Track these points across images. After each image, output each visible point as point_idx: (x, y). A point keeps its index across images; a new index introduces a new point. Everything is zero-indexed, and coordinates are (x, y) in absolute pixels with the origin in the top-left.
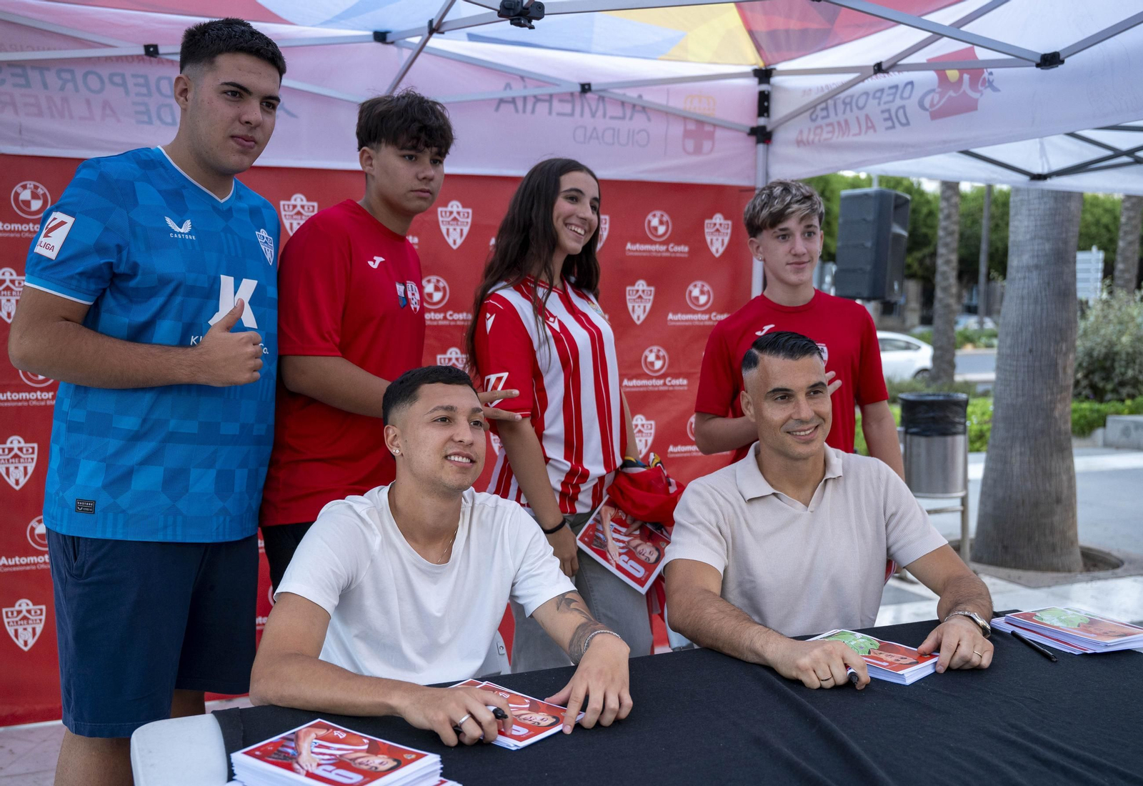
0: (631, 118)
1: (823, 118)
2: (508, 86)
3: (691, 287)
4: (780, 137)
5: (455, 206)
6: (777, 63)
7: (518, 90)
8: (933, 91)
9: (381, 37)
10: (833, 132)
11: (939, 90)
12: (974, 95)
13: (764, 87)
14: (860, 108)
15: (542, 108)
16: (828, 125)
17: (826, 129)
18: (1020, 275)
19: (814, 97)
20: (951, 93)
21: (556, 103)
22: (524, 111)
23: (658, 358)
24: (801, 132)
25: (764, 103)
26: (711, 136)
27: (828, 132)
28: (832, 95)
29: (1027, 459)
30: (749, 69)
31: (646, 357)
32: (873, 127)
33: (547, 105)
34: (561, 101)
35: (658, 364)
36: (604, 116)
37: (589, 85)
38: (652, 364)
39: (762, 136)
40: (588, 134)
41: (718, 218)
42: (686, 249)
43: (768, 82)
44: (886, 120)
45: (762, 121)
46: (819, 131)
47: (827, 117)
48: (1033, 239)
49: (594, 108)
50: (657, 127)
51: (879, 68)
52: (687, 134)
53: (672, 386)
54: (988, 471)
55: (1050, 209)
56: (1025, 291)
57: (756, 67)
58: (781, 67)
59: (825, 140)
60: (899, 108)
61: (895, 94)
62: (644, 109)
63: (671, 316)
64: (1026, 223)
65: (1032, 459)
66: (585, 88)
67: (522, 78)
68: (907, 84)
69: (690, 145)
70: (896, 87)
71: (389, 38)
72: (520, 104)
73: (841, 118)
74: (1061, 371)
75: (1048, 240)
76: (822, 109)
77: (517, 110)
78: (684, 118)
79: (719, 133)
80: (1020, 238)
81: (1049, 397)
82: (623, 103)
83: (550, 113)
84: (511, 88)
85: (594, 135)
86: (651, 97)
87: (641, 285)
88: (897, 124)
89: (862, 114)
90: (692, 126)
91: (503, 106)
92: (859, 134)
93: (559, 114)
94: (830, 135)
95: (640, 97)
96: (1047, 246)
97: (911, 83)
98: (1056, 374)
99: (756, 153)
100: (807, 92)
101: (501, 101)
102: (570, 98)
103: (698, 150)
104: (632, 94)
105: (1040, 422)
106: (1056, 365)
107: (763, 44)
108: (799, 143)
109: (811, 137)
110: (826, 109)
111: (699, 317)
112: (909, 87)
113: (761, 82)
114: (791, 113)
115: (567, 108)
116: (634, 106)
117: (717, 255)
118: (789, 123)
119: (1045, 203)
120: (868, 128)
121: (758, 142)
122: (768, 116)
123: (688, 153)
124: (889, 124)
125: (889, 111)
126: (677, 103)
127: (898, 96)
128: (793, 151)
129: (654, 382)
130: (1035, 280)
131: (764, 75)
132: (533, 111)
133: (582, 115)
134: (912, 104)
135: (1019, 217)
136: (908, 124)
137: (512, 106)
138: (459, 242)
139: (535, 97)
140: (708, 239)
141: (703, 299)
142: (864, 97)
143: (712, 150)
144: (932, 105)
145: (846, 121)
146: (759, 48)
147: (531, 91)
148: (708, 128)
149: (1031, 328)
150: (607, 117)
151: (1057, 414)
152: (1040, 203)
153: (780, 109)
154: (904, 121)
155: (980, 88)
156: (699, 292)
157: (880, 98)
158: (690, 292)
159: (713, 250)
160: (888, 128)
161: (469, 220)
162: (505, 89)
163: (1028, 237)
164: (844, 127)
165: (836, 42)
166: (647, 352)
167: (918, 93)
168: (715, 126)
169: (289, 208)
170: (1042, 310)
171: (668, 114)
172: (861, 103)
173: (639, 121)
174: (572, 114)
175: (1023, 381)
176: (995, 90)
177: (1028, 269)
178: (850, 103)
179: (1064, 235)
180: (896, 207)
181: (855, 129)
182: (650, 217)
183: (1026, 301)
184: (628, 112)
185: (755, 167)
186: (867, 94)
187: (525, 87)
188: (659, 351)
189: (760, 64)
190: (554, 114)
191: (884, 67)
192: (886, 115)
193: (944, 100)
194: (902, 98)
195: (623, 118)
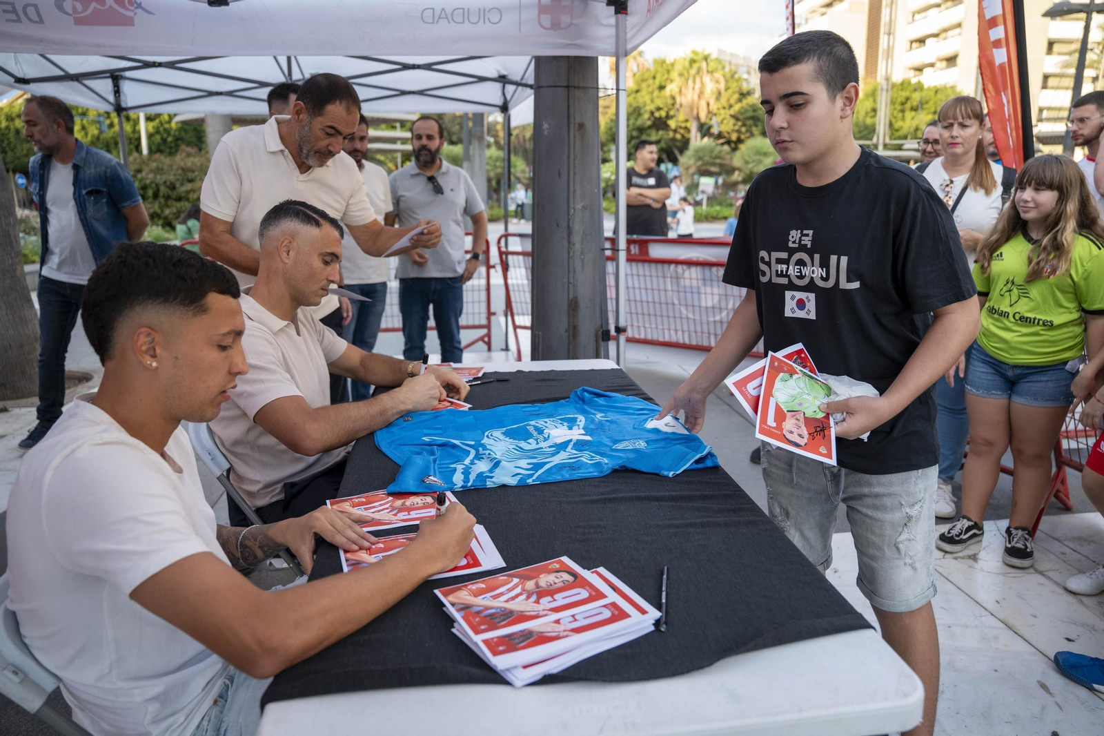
74: (13, 239)
81: (10, 261)
98: (11, 242)
105: (8, 281)
106: (9, 235)
136: (42, 22)
151: (18, 273)
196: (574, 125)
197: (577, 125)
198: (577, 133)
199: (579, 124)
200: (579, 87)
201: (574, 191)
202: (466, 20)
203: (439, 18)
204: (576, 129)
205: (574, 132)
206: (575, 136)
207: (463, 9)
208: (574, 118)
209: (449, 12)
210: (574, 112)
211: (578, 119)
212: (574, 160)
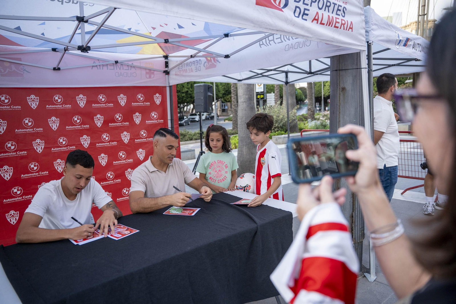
0: (131, 70)
1: (181, 68)
2: (94, 62)
3: (152, 113)
4: (171, 73)
5: (81, 96)
6: (169, 54)
7: (97, 63)
8: (205, 62)
9: (54, 50)
10: (183, 72)
11: (207, 62)
12: (215, 64)
13: (166, 60)
14: (190, 66)
15: (105, 68)
16: (182, 70)
17: (182, 71)
18: (241, 104)
19: (179, 63)
20: (210, 63)
21: (108, 66)
22: (100, 69)
23: (144, 133)
24: (176, 72)
25: (167, 64)
26: (153, 73)
27: (182, 72)
28: (182, 63)
29: (247, 150)
30: (162, 56)
31: (141, 133)
32: (192, 71)
33: (106, 67)
34: (110, 66)
35: (144, 135)
36: (123, 69)
37: (117, 61)
38: (143, 135)
39: (167, 73)
40: (119, 74)
41: (157, 95)
42: (149, 103)
43: (168, 59)
44: (195, 69)
45: (166, 69)
46: (180, 72)
47: (182, 68)
48: (243, 95)
49: (120, 68)
50: (138, 71)
51: (192, 56)
52: (147, 73)
53: (149, 140)
54: (238, 154)
55: (246, 87)
56: (243, 108)
57: (164, 55)
58: (170, 55)
59: (182, 74)
60: (199, 66)
61: (197, 63)
62: (134, 67)
63: (147, 122)
64: (241, 91)
65: (248, 150)
66: (117, 62)
67: (98, 60)
68: (199, 60)
69: (148, 76)
70: (197, 61)
71: (57, 50)
72: (99, 67)
73: (185, 68)
75: (247, 95)
76: (181, 66)
77: (98, 69)
78: (146, 69)
79: (155, 72)
80: (240, 95)
82: (128, 66)
83: (108, 69)
84: (95, 63)
85: (121, 74)
86: (135, 64)
87: (137, 114)
88: (198, 70)
89: (190, 68)
90: (148, 71)
91: (94, 68)
92: (189, 73)
93: (110, 69)
94: (182, 73)
95: (132, 64)
96: (247, 96)
97: (200, 60)
99: (166, 77)
100: (177, 61)
101: (93, 66)
102: (113, 65)
103: (150, 77)
104: (130, 63)
107: (164, 49)
108: (176, 75)
109: (178, 73)
110: (182, 66)
111: (155, 121)
112: (200, 61)
113: (165, 59)
114: (173, 67)
115: (112, 67)
116: (131, 66)
117: (158, 105)
118: (173, 69)
119: (245, 86)
120: (191, 71)
121: (166, 75)
122: (168, 68)
123: (147, 78)
124: (196, 70)
125: (197, 67)
126: (143, 65)
127: (198, 63)
128: (174, 77)
129: (144, 140)
130: (245, 105)
131: (166, 57)
132: (103, 69)
133: (117, 69)
134: (202, 65)
135: (240, 89)
136: (200, 70)
137: (96, 67)
138: (83, 106)
139: (102, 65)
140: (155, 100)
141: (155, 116)
142: (191, 63)
143: (154, 77)
144: (207, 66)
145: (186, 69)
146: (163, 51)
147: (101, 63)
148: (152, 71)
149: (245, 117)
150: (124, 69)
152: (244, 86)
153: (171, 66)
154: (199, 70)
155: (216, 62)
156: (154, 115)
157: (194, 64)
158: (152, 115)
159: (157, 103)
160: (196, 71)
161: (86, 99)
162: (94, 63)
163: (242, 94)
164: (186, 71)
165: (182, 49)
166: (141, 132)
167: (203, 63)
168: (154, 71)
169: (30, 99)
170: (247, 112)
171: (141, 68)
172: (190, 65)
173: (133, 70)
174: (114, 69)
175: (244, 131)
176: (219, 62)
177: (243, 102)
178: (188, 65)
179: (250, 94)
180: (208, 88)
181: (188, 72)
182: (138, 95)
183: (243, 110)
184: (130, 68)
185: (166, 81)
186: (191, 62)
187: (99, 62)
188: (144, 131)
189: (165, 54)
190: (109, 69)
191: (193, 56)
192: (196, 68)
193: (209, 65)
194: (200, 64)
195: (129, 70)
196: (340, 88)
197: (341, 89)
198: (341, 93)
199: (342, 88)
200: (342, 70)
201: (339, 121)
202: (298, 47)
203: (290, 48)
204: (341, 90)
205: (339, 92)
206: (340, 94)
207: (298, 42)
208: (340, 85)
209: (293, 45)
210: (339, 82)
211: (342, 86)
212: (339, 106)
